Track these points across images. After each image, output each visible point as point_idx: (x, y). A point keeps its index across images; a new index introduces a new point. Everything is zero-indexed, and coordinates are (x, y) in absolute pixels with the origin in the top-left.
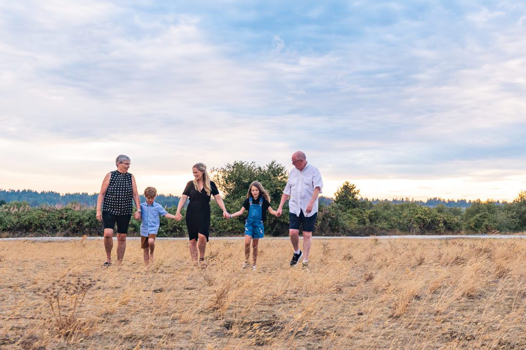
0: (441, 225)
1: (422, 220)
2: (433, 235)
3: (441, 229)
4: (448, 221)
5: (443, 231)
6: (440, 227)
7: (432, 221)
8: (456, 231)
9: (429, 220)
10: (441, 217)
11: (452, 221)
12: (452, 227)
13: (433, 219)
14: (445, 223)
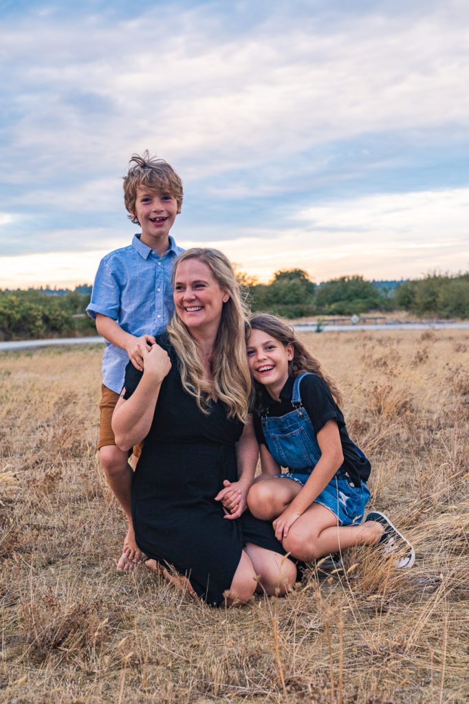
0: (40, 323)
1: (6, 316)
2: (26, 339)
3: (39, 329)
4: (51, 317)
5: (42, 332)
6: (37, 327)
7: (24, 318)
8: (64, 332)
9: (18, 316)
10: (38, 310)
11: (58, 316)
12: (58, 326)
13: (25, 314)
14: (46, 319)
